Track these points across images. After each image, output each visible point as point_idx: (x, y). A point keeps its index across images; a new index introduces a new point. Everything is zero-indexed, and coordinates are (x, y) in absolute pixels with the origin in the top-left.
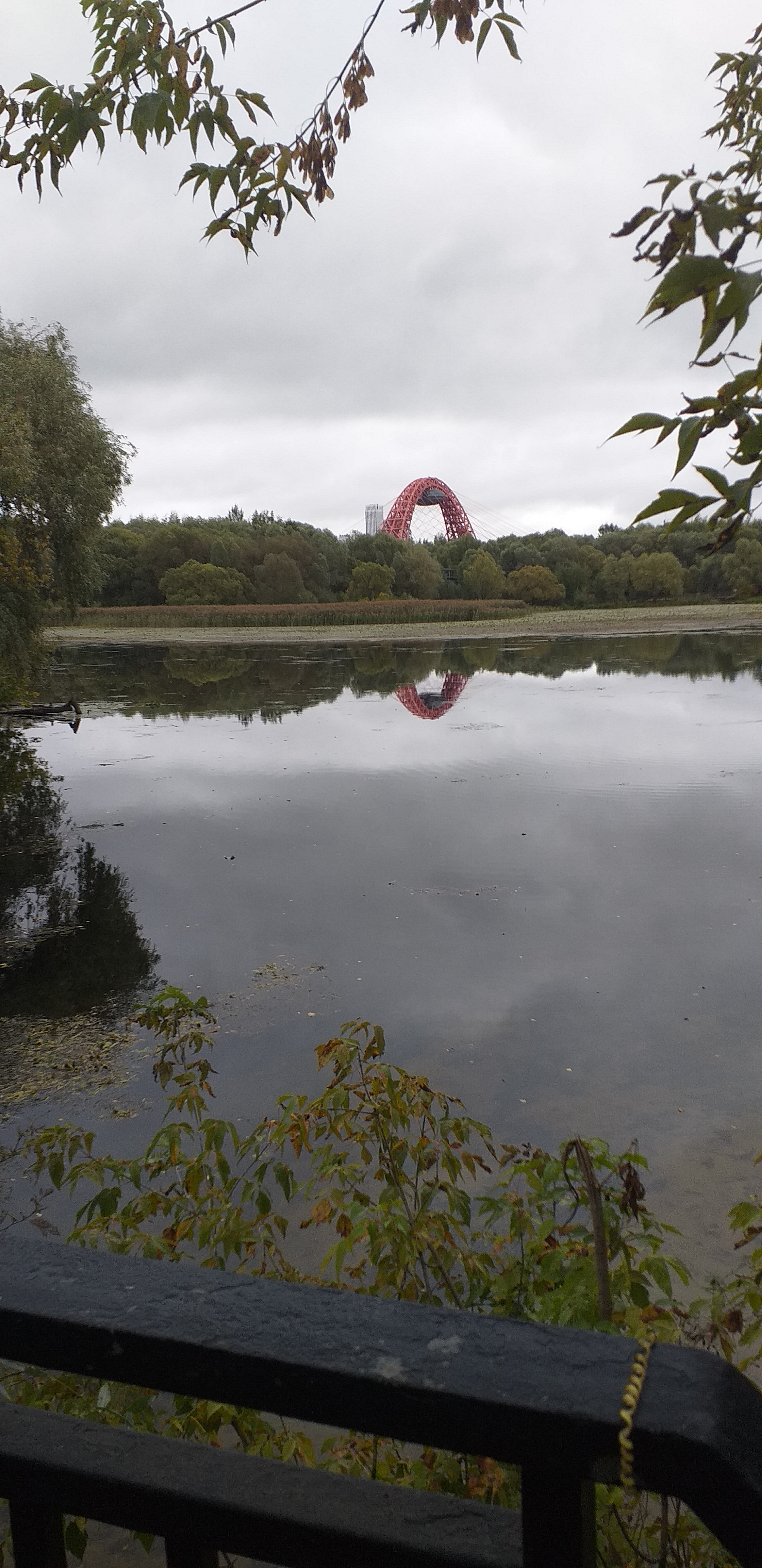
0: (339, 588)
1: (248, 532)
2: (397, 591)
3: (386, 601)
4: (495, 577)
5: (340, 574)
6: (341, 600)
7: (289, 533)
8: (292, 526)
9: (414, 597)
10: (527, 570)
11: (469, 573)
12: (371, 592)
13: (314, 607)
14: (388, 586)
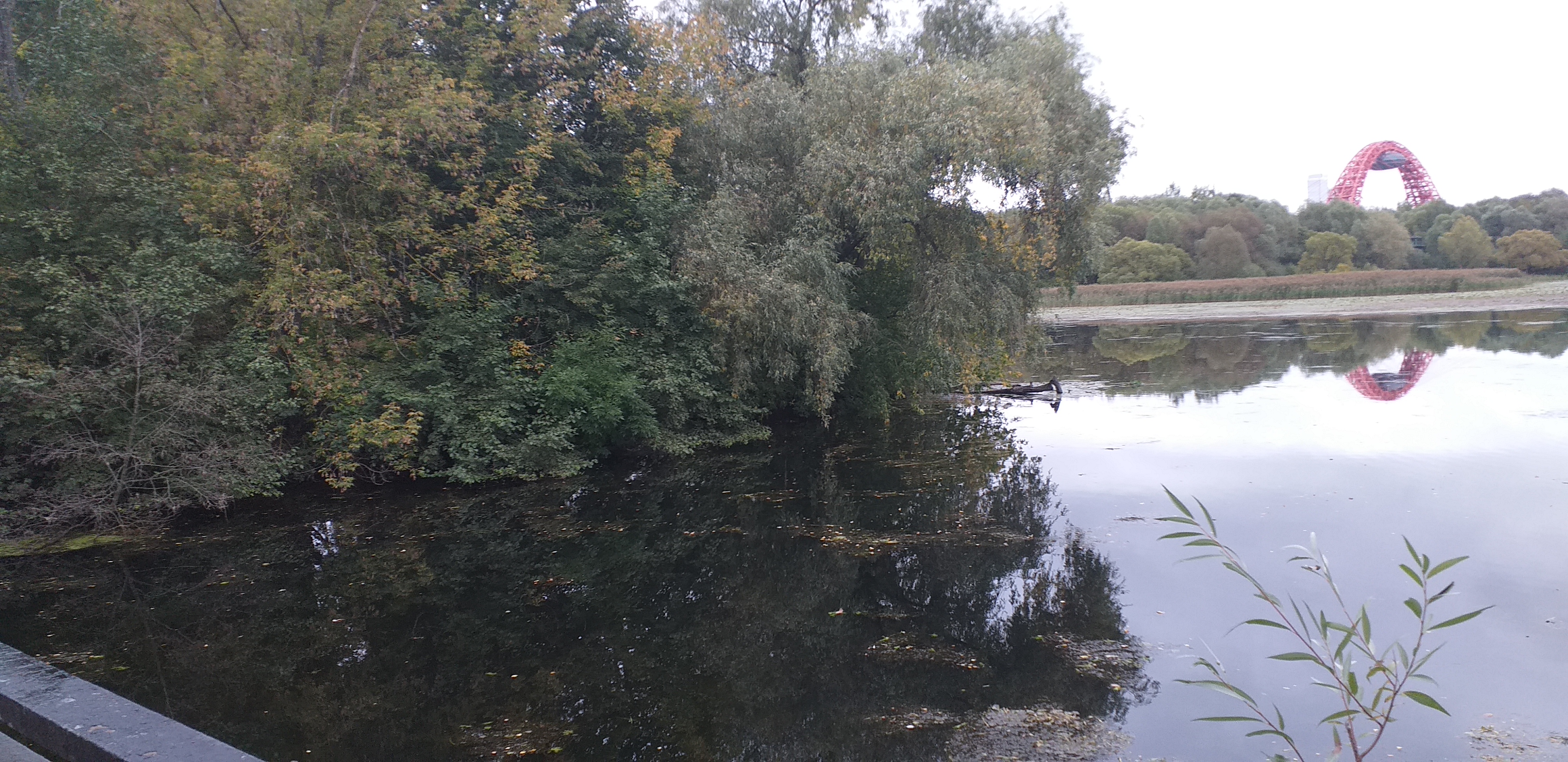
0: (1288, 260)
1: (1186, 206)
2: (1359, 261)
3: (1346, 272)
4: (1480, 243)
5: (1290, 245)
6: (1292, 272)
7: (1233, 205)
8: (1236, 198)
9: (1380, 267)
10: (1521, 235)
11: (1446, 240)
12: (1329, 263)
13: (1261, 280)
14: (1348, 256)
